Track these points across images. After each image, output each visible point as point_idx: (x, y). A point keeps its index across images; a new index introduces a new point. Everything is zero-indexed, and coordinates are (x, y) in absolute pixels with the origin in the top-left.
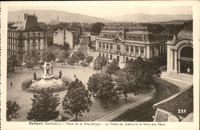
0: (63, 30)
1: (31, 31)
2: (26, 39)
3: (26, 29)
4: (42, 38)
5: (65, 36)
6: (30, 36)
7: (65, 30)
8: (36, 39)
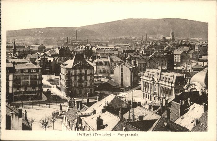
0: (121, 65)
1: (78, 68)
2: (73, 76)
3: (73, 67)
4: (89, 75)
5: (122, 73)
6: (77, 73)
7: (122, 66)
8: (82, 76)
